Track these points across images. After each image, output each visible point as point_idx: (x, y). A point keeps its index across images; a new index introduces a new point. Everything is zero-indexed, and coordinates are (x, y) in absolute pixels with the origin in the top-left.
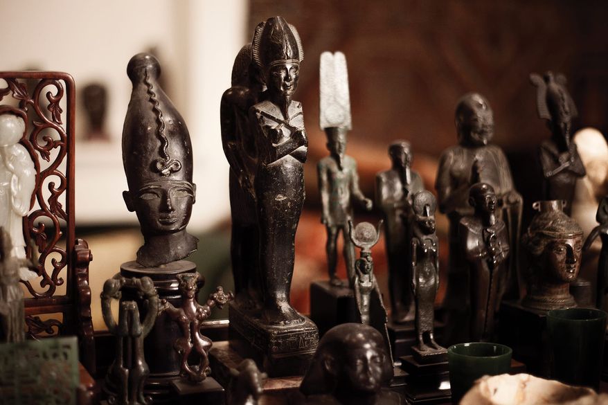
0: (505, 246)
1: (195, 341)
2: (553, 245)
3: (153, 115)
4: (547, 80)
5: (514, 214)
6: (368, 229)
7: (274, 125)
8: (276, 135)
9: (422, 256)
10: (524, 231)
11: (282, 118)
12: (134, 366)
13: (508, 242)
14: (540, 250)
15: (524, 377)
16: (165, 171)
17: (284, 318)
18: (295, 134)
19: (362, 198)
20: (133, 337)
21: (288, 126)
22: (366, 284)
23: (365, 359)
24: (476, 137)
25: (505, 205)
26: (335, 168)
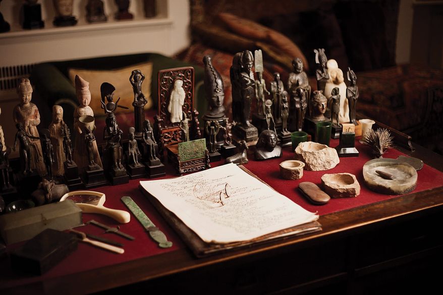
0: (306, 104)
1: (228, 135)
2: (319, 104)
3: (214, 76)
4: (319, 51)
5: (309, 93)
6: (269, 101)
7: (246, 79)
8: (247, 82)
9: (284, 108)
10: (311, 99)
11: (248, 77)
12: (214, 142)
13: (307, 103)
14: (315, 105)
15: (310, 142)
16: (218, 91)
17: (249, 127)
18: (252, 81)
19: (267, 91)
20: (214, 135)
21: (250, 79)
22: (269, 116)
23: (272, 139)
24: (298, 71)
25: (306, 91)
26: (259, 83)
